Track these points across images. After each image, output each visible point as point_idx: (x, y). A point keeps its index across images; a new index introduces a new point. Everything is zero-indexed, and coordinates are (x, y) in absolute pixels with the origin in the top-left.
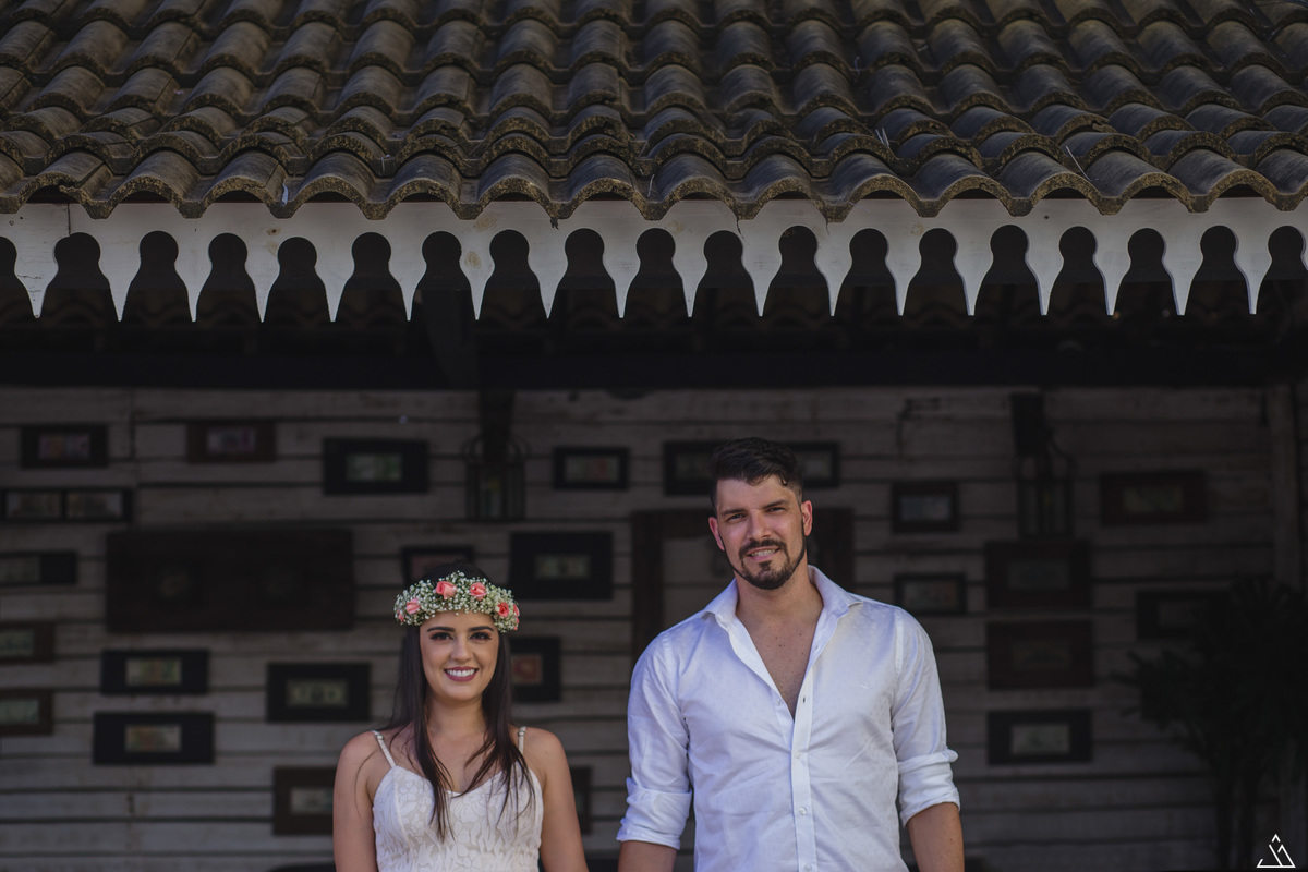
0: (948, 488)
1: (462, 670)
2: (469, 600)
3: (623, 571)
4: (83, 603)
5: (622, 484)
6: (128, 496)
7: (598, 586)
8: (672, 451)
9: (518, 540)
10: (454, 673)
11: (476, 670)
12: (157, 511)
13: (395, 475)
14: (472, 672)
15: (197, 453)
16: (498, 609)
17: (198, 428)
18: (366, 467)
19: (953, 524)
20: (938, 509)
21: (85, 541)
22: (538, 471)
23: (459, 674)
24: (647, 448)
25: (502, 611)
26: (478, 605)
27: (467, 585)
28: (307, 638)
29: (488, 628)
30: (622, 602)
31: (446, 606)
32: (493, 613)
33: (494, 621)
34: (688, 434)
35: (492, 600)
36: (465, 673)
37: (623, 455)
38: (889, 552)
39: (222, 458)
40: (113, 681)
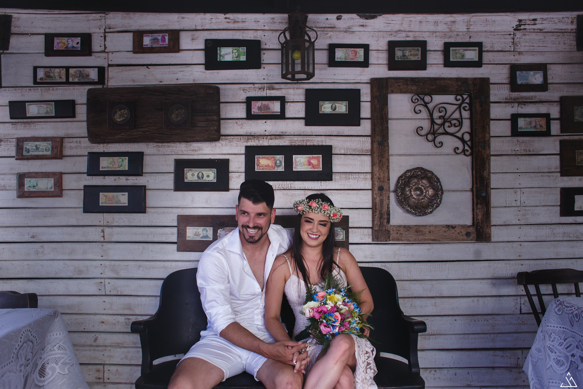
0: (542, 67)
1: (314, 235)
2: (321, 210)
3: (366, 110)
4: (77, 127)
5: (365, 64)
6: (101, 71)
7: (352, 118)
8: (392, 46)
9: (308, 92)
10: (311, 236)
11: (320, 236)
12: (117, 79)
13: (243, 58)
14: (318, 236)
15: (139, 48)
16: (332, 215)
17: (138, 35)
18: (227, 54)
19: (543, 87)
20: (536, 78)
21: (79, 95)
22: (321, 57)
23: (312, 236)
24: (378, 45)
25: (334, 216)
26: (325, 212)
27: (321, 204)
28: (196, 145)
29: (326, 221)
30: (366, 127)
31: (312, 210)
32: (330, 216)
33: (330, 219)
34: (401, 37)
35: (331, 212)
36: (314, 237)
37: (366, 48)
38: (508, 102)
39: (151, 50)
40: (93, 169)
